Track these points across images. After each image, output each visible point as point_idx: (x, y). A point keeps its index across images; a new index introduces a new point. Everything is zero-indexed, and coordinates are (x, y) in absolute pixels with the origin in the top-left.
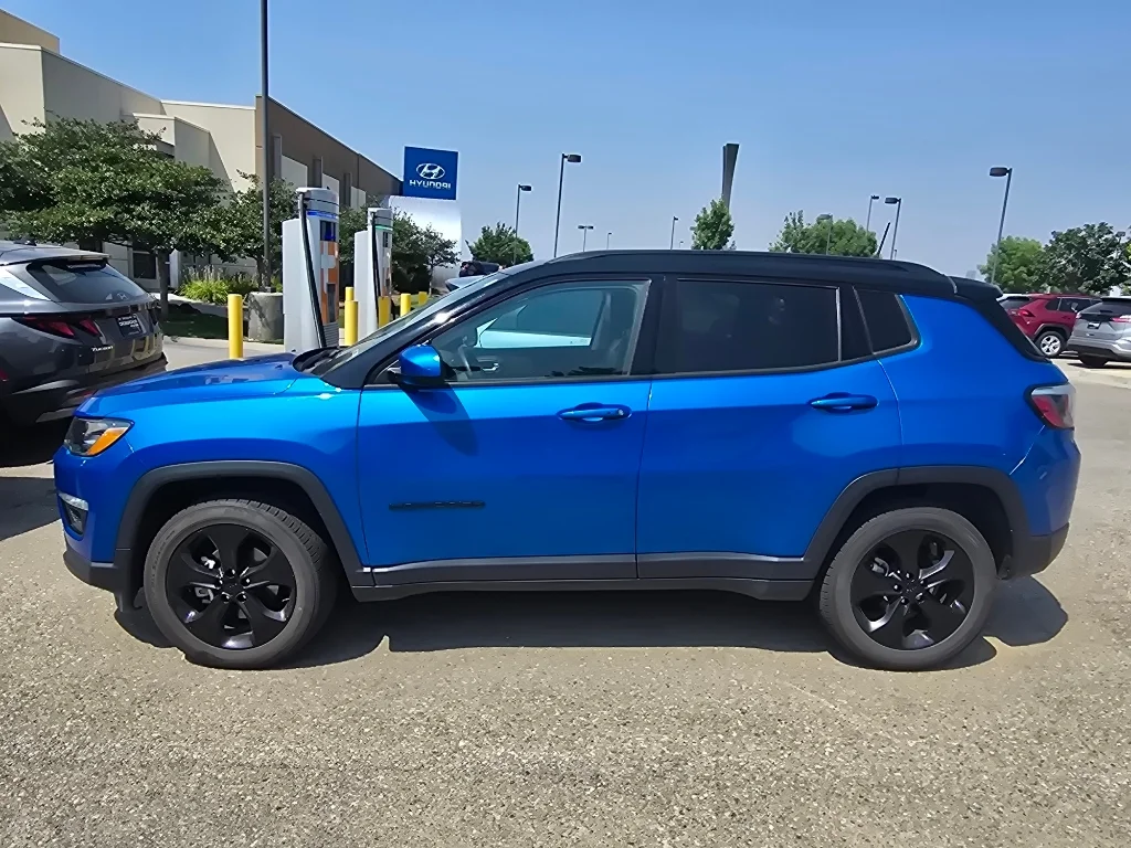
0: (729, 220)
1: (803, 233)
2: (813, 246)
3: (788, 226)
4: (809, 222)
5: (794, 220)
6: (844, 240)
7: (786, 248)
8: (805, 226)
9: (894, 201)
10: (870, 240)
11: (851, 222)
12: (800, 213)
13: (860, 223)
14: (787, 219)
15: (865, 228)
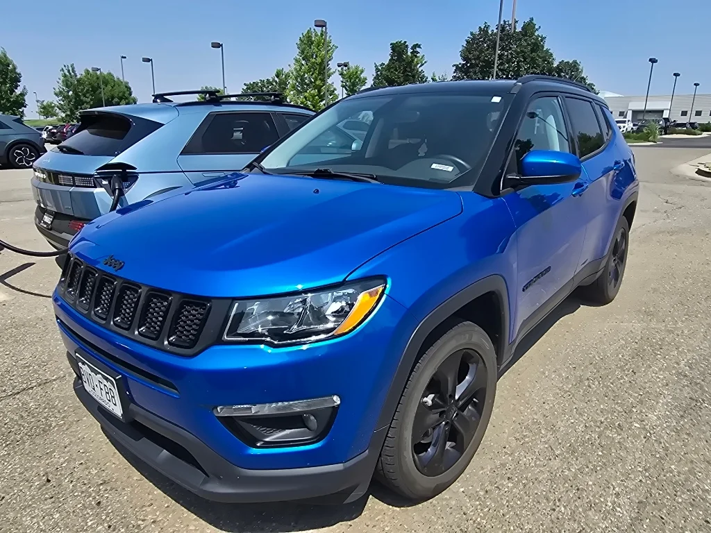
0: (15, 68)
1: (78, 81)
2: (88, 90)
3: (65, 76)
4: (80, 73)
5: (69, 71)
6: (109, 87)
7: (68, 92)
8: (78, 77)
9: (149, 60)
10: (126, 87)
11: (110, 74)
12: (72, 66)
13: (117, 75)
14: (63, 70)
15: (121, 78)
